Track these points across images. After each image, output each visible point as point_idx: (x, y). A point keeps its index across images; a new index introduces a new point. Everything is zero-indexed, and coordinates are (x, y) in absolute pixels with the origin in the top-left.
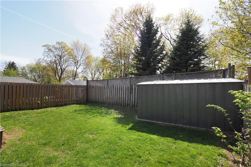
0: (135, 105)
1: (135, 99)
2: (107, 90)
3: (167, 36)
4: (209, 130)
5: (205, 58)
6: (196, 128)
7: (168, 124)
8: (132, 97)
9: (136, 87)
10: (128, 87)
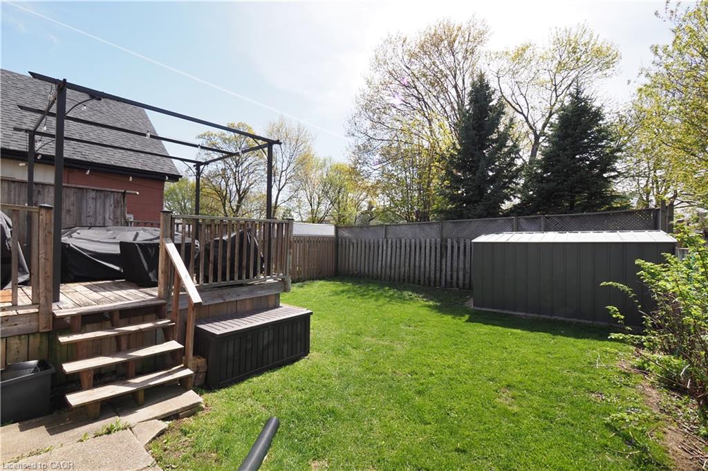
0: (452, 282)
1: (452, 270)
2: (384, 248)
3: (518, 104)
4: (615, 325)
5: (617, 176)
6: (590, 322)
7: (536, 315)
8: (446, 265)
9: (455, 242)
10: (436, 243)
